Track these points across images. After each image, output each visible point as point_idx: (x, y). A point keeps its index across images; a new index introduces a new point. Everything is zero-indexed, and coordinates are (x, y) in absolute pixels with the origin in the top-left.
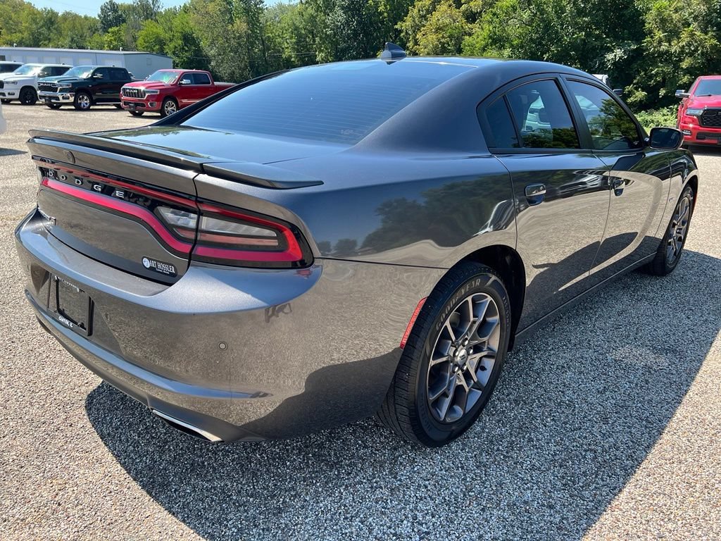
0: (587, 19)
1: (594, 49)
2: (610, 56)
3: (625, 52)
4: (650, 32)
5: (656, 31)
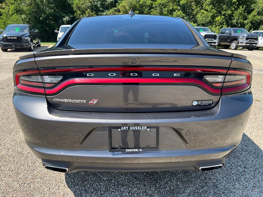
0: (53, 5)
1: (58, 16)
2: (65, 19)
3: (69, 18)
4: (76, 11)
5: (77, 11)
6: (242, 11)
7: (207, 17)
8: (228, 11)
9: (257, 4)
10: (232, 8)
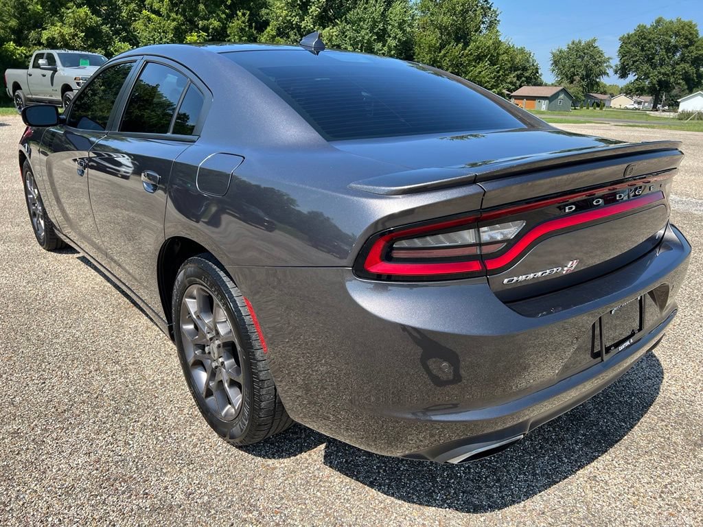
6: (243, 22)
7: (163, 32)
8: (212, 20)
9: (271, 10)
10: (220, 13)
